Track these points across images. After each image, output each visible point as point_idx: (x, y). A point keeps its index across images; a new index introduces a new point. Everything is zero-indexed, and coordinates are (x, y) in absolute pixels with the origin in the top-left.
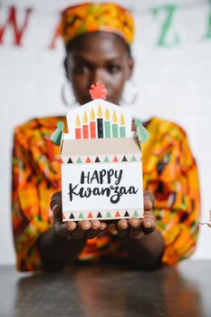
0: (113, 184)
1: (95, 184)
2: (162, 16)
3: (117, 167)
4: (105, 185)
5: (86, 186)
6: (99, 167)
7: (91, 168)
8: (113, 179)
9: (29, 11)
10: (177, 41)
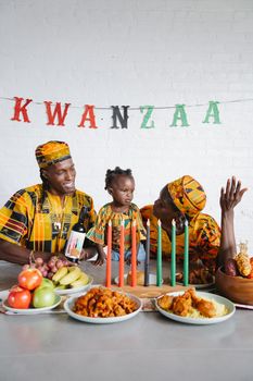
2: (145, 111)
9: (67, 106)
10: (153, 126)
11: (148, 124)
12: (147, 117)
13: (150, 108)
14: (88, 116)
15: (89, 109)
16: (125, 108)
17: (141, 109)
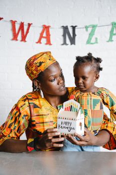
0: (69, 126)
1: (64, 125)
3: (70, 121)
4: (67, 126)
5: (62, 125)
6: (66, 121)
7: (64, 121)
8: (69, 125)
11: (93, 41)
12: (91, 34)
13: (94, 27)
14: (45, 35)
15: (46, 28)
16: (74, 28)
17: (86, 27)
